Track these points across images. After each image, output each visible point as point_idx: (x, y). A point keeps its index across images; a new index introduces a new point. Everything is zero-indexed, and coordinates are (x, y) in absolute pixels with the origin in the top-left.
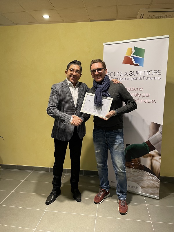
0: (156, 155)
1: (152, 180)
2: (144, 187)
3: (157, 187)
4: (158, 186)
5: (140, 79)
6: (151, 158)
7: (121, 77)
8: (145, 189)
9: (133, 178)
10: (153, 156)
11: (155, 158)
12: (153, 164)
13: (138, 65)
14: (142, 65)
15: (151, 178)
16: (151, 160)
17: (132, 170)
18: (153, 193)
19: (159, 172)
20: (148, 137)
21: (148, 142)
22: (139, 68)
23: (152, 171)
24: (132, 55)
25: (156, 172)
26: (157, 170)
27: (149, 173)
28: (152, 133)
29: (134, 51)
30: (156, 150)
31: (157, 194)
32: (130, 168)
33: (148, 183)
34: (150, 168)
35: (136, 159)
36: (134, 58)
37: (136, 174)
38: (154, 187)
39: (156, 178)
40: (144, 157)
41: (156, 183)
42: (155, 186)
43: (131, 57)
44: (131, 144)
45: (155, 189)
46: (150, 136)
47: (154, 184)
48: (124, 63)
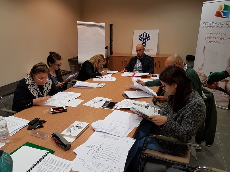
1: (225, 97)
3: (227, 101)
4: (229, 101)
5: (225, 27)
6: (226, 82)
7: (213, 26)
8: (219, 103)
10: (228, 81)
12: (227, 87)
13: (225, 18)
14: (228, 17)
15: (224, 95)
16: (226, 84)
18: (224, 105)
22: (226, 20)
23: (225, 91)
24: (222, 10)
26: (229, 90)
29: (223, 7)
31: (227, 106)
32: (210, 88)
33: (222, 99)
35: (216, 83)
36: (223, 12)
37: (214, 93)
38: (225, 102)
39: (228, 96)
40: (221, 81)
41: (227, 99)
43: (221, 12)
47: (225, 99)
48: (215, 16)
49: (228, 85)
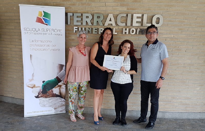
0: (63, 85)
1: (61, 102)
2: (56, 108)
3: (64, 105)
5: (49, 34)
6: (59, 87)
8: (56, 109)
9: (49, 104)
10: (60, 86)
11: (62, 87)
12: (61, 91)
13: (47, 25)
14: (50, 25)
15: (60, 100)
16: (60, 89)
17: (47, 99)
18: (62, 110)
19: (64, 96)
20: (57, 74)
21: (57, 77)
25: (63, 96)
26: (63, 94)
27: (58, 98)
28: (59, 71)
29: (43, 14)
30: (62, 82)
31: (64, 110)
32: (46, 98)
33: (59, 104)
34: (59, 94)
35: (50, 90)
36: (44, 19)
37: (50, 101)
39: (63, 100)
40: (55, 88)
41: (64, 103)
42: (63, 105)
44: (46, 81)
45: (63, 107)
46: (58, 73)
47: (62, 104)
48: (37, 21)
49: (61, 89)
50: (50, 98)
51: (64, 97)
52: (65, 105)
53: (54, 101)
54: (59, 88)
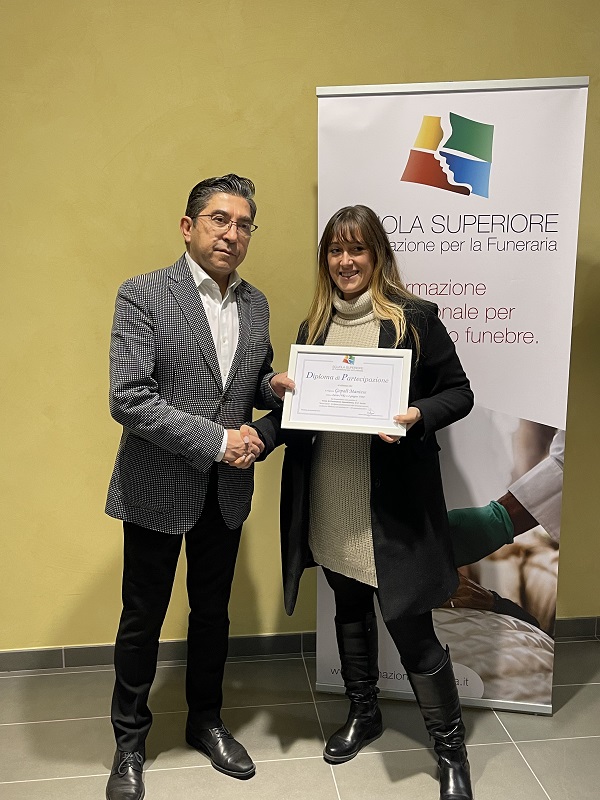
0: (542, 548)
1: (525, 644)
3: (543, 669)
4: (550, 664)
5: (476, 247)
6: (520, 560)
7: (398, 237)
8: (496, 682)
10: (528, 553)
11: (535, 559)
12: (529, 584)
13: (466, 192)
14: (482, 190)
15: (522, 636)
16: (521, 567)
18: (527, 691)
19: (550, 613)
20: (508, 479)
22: (471, 203)
24: (441, 148)
25: (541, 612)
26: (543, 604)
31: (544, 694)
33: (509, 657)
35: (463, 570)
37: (461, 628)
38: (533, 671)
39: (540, 635)
41: (540, 654)
42: (536, 667)
45: (535, 678)
47: (531, 658)
48: (407, 177)
49: (532, 574)
50: (462, 610)
51: (547, 624)
52: (549, 671)
53: (481, 633)
54: (514, 561)
